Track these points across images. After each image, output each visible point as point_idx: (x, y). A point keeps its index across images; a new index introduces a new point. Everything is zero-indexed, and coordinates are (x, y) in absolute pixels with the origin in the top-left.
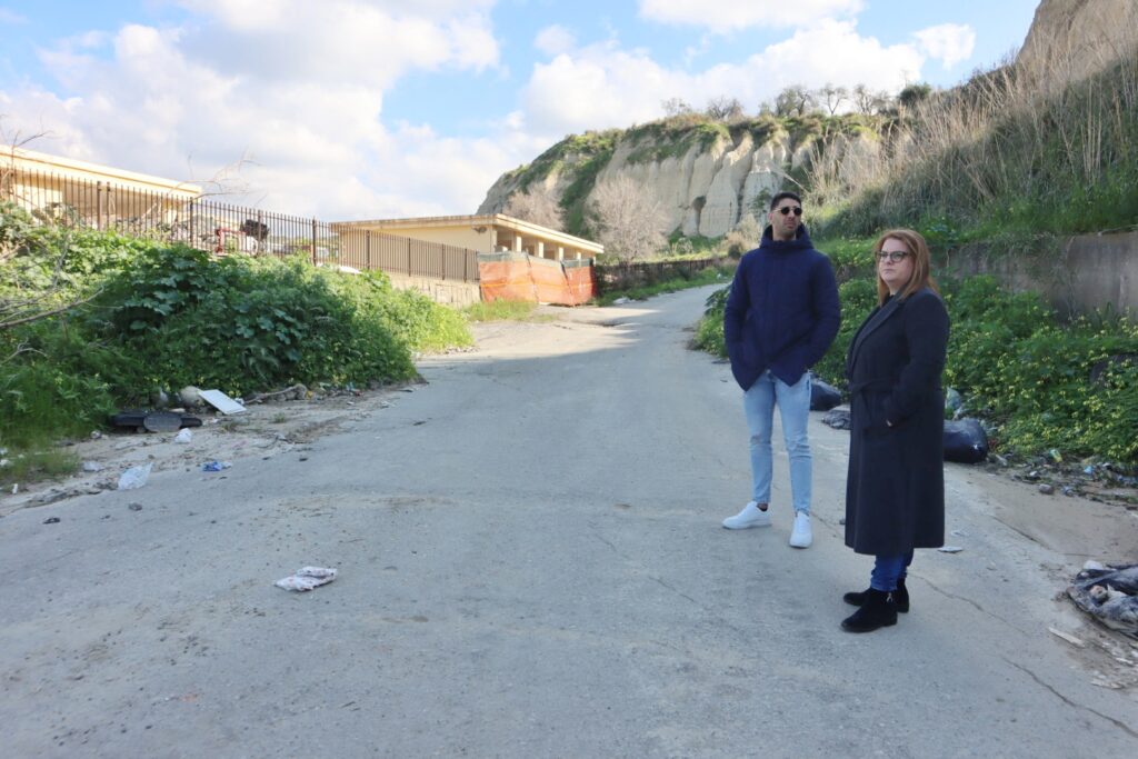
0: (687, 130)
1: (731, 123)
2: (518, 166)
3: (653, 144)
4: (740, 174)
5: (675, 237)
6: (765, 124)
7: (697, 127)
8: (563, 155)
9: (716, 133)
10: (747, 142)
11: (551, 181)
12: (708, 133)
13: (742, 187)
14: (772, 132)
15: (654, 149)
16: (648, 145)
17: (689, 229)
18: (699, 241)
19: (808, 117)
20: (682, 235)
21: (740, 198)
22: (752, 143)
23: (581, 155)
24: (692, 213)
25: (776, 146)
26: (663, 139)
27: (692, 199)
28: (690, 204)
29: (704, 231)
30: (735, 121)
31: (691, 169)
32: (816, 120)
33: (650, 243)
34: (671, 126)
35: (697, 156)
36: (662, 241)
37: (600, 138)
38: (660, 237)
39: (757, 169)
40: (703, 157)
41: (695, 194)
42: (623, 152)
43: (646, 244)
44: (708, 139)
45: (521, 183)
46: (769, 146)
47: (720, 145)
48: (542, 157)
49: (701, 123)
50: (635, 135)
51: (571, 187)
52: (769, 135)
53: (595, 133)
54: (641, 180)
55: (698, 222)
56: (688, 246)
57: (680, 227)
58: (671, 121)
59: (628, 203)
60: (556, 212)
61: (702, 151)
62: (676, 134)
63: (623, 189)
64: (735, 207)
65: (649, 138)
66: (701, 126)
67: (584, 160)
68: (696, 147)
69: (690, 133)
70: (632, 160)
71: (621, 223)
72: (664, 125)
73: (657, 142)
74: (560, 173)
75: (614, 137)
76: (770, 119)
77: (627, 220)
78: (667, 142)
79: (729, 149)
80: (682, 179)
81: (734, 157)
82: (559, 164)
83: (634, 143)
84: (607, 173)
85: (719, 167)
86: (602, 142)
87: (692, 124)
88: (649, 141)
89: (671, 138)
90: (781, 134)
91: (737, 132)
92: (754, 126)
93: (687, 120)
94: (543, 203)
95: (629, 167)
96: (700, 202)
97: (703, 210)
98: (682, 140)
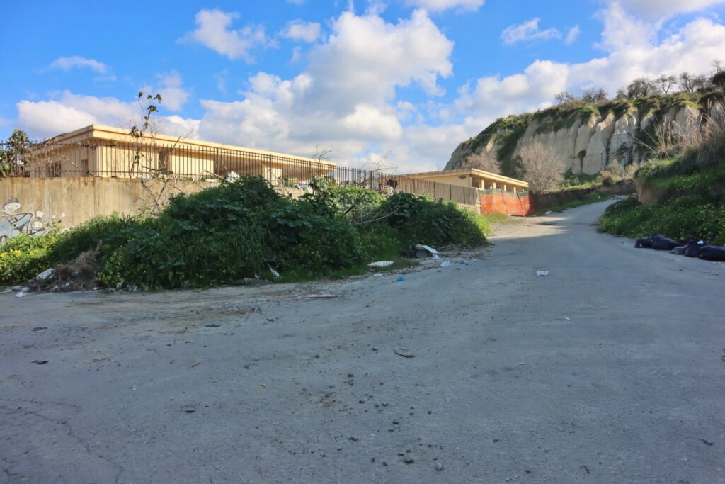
0: (573, 111)
1: (600, 105)
2: (469, 139)
3: (551, 121)
4: (607, 136)
5: (568, 175)
6: (622, 104)
7: (578, 109)
8: (496, 130)
9: (591, 112)
10: (611, 116)
11: (489, 146)
12: (585, 112)
13: (609, 143)
14: (626, 108)
15: (552, 124)
16: (548, 122)
17: (576, 170)
18: (583, 177)
19: (650, 98)
20: (571, 174)
21: (608, 150)
22: (614, 116)
23: (507, 130)
24: (578, 161)
25: (630, 117)
26: (557, 118)
27: (577, 152)
28: (576, 155)
29: (585, 171)
30: (602, 103)
31: (576, 135)
32: (655, 99)
33: (553, 180)
34: (562, 110)
35: (579, 126)
36: (560, 178)
37: (518, 119)
38: (560, 176)
39: (617, 132)
40: (583, 127)
41: (579, 149)
42: (533, 127)
43: (551, 181)
44: (586, 116)
45: (471, 148)
46: (625, 118)
47: (594, 119)
48: (483, 132)
49: (581, 106)
50: (540, 116)
51: (501, 149)
52: (624, 110)
53: (514, 116)
54: (545, 142)
55: (582, 166)
56: (576, 180)
57: (571, 169)
58: (562, 106)
59: (540, 157)
60: (496, 164)
61: (582, 123)
62: (565, 114)
63: (537, 150)
64: (605, 155)
65: (549, 117)
66: (581, 109)
67: (508, 132)
68: (578, 122)
69: (574, 113)
70: (539, 131)
71: (536, 170)
72: (557, 109)
73: (554, 120)
74: (495, 141)
75: (526, 118)
76: (625, 100)
77: (539, 167)
78: (560, 119)
79: (599, 121)
80: (570, 141)
81: (603, 125)
82: (494, 136)
83: (540, 121)
84: (524, 139)
85: (593, 132)
86: (519, 122)
87: (575, 108)
88: (550, 120)
89: (563, 117)
90: (632, 109)
91: (604, 110)
92: (615, 105)
93: (572, 105)
94: (489, 160)
95: (537, 135)
96: (583, 154)
97: (584, 158)
98: (569, 118)
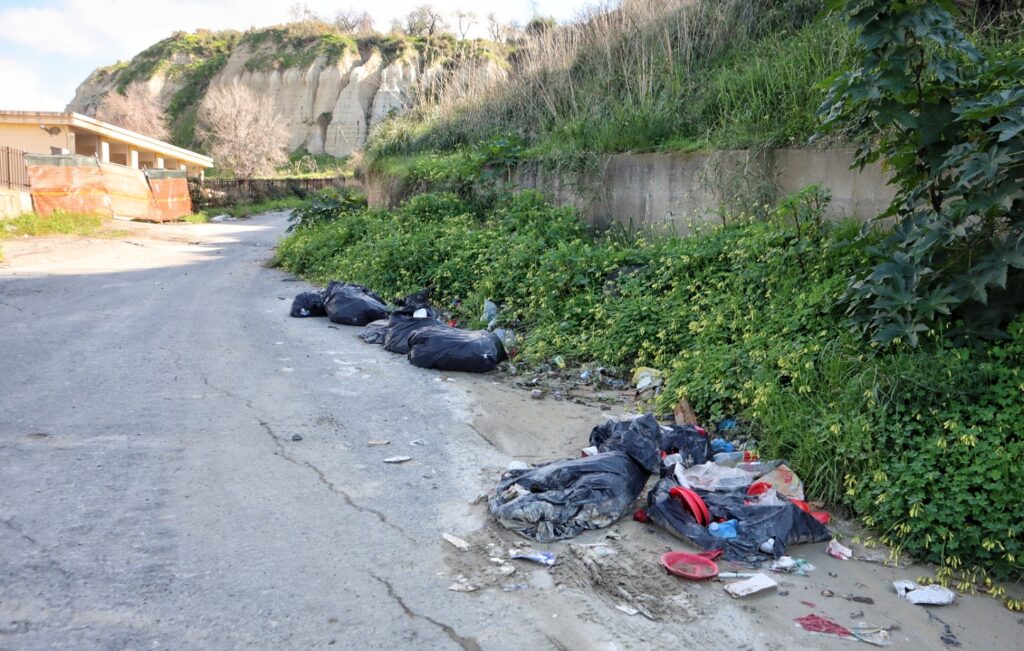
0: (312, 39)
1: (360, 37)
2: (115, 63)
3: (274, 52)
4: (368, 92)
5: (298, 155)
6: (395, 41)
7: (322, 36)
8: (170, 54)
9: (343, 46)
10: (376, 58)
11: (156, 84)
12: (334, 45)
13: (371, 105)
14: (401, 49)
15: (275, 57)
16: (268, 52)
17: (314, 146)
18: (324, 160)
19: (438, 38)
20: (306, 152)
21: (368, 117)
22: (381, 59)
23: (192, 56)
24: (317, 130)
25: (406, 65)
26: (285, 46)
27: (317, 115)
28: (315, 120)
29: (330, 150)
30: (364, 35)
31: (316, 83)
32: (446, 42)
33: (269, 159)
34: (295, 33)
35: (322, 68)
36: (281, 158)
37: (214, 39)
38: (280, 153)
39: (385, 88)
40: (329, 70)
41: (321, 109)
42: (239, 57)
43: (264, 160)
44: (335, 52)
45: (119, 81)
46: (398, 63)
47: (348, 59)
48: (145, 54)
49: (327, 33)
50: (255, 39)
51: (180, 91)
52: (398, 52)
53: (209, 32)
54: (260, 90)
55: (324, 140)
56: (312, 164)
57: (305, 144)
58: (294, 27)
59: (243, 113)
60: (160, 118)
61: (328, 64)
62: (299, 43)
63: (238, 99)
64: (363, 124)
65: (270, 44)
66: (327, 37)
67: (196, 62)
68: (321, 59)
69: (314, 43)
70: (250, 67)
71: (236, 136)
72: (286, 31)
73: (279, 49)
74: (167, 75)
75: (231, 40)
76: (401, 36)
77: (242, 133)
78: (290, 50)
79: (357, 64)
80: (306, 93)
81: (362, 73)
82: (166, 64)
83: (253, 48)
84: (223, 78)
85: (345, 82)
86: (217, 44)
87: (317, 34)
88: (269, 48)
89: (295, 46)
90: (410, 53)
91: (366, 46)
92: (383, 41)
93: (312, 28)
94: (144, 108)
95: (247, 75)
96: (326, 118)
97: (329, 126)
98: (306, 50)
